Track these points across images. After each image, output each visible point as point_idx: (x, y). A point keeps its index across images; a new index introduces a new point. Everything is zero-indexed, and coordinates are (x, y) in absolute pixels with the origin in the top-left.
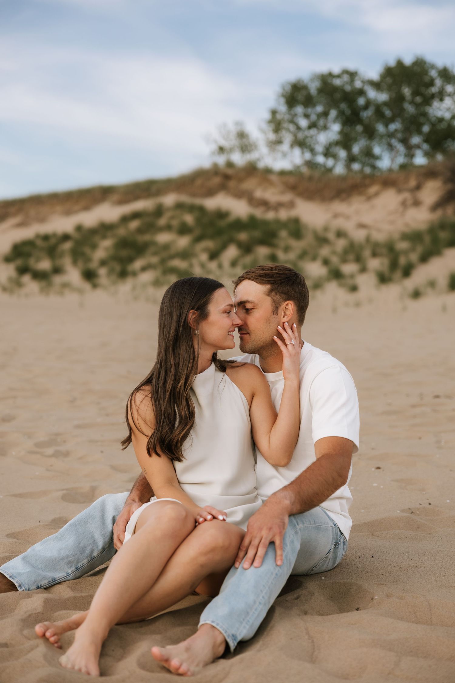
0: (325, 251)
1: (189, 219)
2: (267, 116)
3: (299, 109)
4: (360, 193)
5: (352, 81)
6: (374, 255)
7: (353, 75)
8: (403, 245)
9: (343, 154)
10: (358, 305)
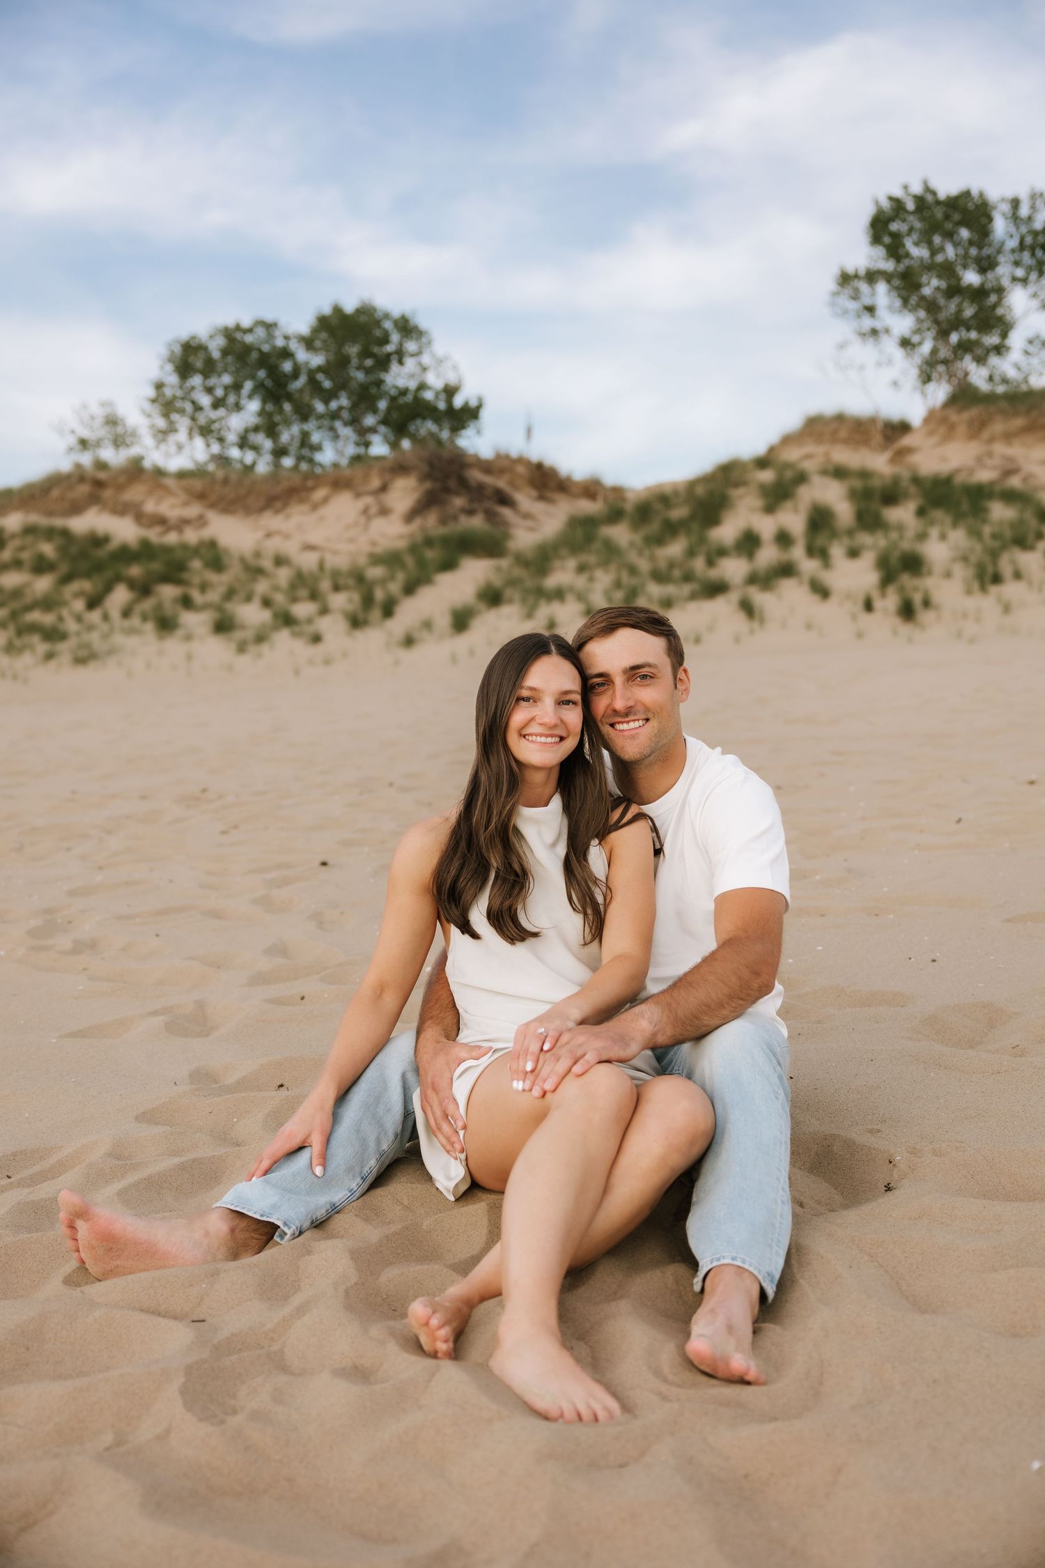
0: (261, 587)
1: (48, 549)
2: (151, 392)
3: (196, 380)
4: (302, 501)
5: (271, 337)
6: (337, 588)
7: (270, 327)
8: (376, 572)
9: (268, 444)
10: (327, 662)
